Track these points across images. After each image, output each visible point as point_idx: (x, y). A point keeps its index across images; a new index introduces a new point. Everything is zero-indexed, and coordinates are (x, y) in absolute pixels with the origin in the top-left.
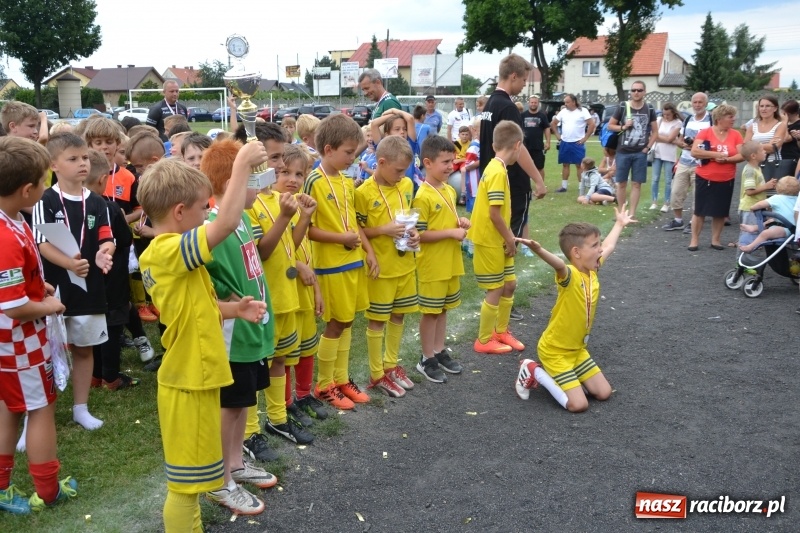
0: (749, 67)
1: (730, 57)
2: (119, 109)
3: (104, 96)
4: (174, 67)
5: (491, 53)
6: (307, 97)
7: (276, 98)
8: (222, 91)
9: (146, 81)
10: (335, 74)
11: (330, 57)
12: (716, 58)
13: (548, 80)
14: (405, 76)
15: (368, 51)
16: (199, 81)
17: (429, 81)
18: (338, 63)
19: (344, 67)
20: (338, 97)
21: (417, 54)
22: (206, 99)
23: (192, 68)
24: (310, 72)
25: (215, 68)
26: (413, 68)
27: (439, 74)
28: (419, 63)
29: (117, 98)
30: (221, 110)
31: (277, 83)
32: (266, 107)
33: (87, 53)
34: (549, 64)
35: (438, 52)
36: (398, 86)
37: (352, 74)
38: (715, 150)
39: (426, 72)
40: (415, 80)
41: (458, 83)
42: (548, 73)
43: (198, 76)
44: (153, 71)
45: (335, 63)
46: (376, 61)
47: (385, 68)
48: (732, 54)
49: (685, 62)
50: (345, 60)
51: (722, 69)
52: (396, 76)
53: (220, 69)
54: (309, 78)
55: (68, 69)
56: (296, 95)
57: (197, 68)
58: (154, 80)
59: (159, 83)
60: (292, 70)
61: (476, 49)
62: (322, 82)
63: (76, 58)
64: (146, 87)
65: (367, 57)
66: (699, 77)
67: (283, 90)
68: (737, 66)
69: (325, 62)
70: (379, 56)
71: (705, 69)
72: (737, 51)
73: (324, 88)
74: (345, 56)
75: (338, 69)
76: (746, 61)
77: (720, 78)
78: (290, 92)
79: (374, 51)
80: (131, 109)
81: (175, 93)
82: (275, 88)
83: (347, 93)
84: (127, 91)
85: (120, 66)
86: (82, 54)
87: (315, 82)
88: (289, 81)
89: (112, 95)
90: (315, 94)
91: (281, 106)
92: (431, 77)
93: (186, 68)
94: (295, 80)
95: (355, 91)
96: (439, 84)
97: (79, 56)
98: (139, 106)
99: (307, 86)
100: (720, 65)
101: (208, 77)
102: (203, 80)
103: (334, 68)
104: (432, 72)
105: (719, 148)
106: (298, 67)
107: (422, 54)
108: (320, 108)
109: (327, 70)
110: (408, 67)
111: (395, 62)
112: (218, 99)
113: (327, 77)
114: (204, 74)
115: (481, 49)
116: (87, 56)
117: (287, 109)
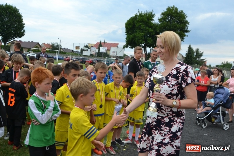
0: (199, 59)
1: (194, 56)
2: (27, 53)
3: (24, 49)
4: (44, 43)
5: (132, 49)
6: (80, 55)
7: (72, 55)
8: (57, 51)
9: (36, 46)
10: (89, 50)
11: (88, 45)
12: (191, 56)
13: (147, 57)
14: (108, 52)
15: (99, 45)
16: (51, 48)
17: (115, 54)
18: (90, 47)
19: (92, 48)
20: (89, 56)
21: (112, 47)
22: (52, 53)
23: (49, 44)
24: (82, 48)
25: (56, 45)
26: (111, 50)
27: (118, 53)
28: (113, 49)
29: (27, 50)
30: (56, 56)
31: (72, 51)
32: (69, 57)
33: (20, 37)
34: (148, 53)
35: (118, 47)
36: (106, 55)
37: (95, 51)
38: (201, 82)
39: (114, 52)
40: (111, 53)
41: (123, 56)
42: (147, 56)
43: (51, 46)
44: (38, 44)
45: (89, 47)
46: (101, 47)
47: (103, 50)
48: (195, 55)
49: (183, 56)
50: (92, 46)
51: (193, 59)
52: (106, 52)
53: (57, 45)
54: (82, 50)
55: (14, 40)
56: (78, 54)
57: (51, 44)
58: (38, 46)
59: (39, 47)
60: (77, 48)
61: (128, 47)
62: (85, 52)
63: (17, 38)
64: (36, 48)
65: (98, 46)
66: (187, 60)
67: (74, 53)
68: (196, 59)
69: (86, 46)
70: (102, 46)
71: (188, 59)
72: (196, 55)
73: (86, 53)
74: (92, 45)
75: (90, 48)
76: (198, 58)
77: (192, 61)
78: (76, 53)
79: (100, 45)
80: (31, 53)
81: (45, 50)
82: (72, 52)
83: (92, 55)
84: (30, 48)
85: (29, 41)
86: (19, 37)
87: (83, 51)
88: (76, 50)
89: (26, 49)
90: (83, 55)
91: (73, 57)
92: (115, 53)
93: (48, 44)
94: (78, 50)
95: (94, 55)
96: (117, 55)
97: (18, 37)
98: (33, 53)
99: (81, 52)
100: (192, 58)
101: (53, 47)
102: (52, 48)
103: (89, 48)
104: (116, 52)
105: (202, 82)
106: (79, 47)
107: (113, 47)
108: (84, 59)
109: (87, 48)
110: (109, 50)
111: (106, 48)
112: (56, 53)
113: (87, 50)
114: (53, 46)
115: (130, 47)
116: (20, 38)
117: (75, 58)
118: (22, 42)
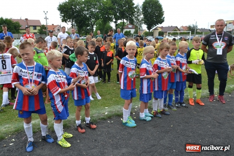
2: (167, 36)
3: (164, 33)
4: (183, 26)
9: (175, 30)
16: (188, 29)
18: (228, 24)
25: (192, 26)
33: (161, 23)
44: (177, 27)
53: (194, 26)
57: (188, 26)
58: (176, 29)
59: (178, 30)
64: (174, 31)
74: (230, 22)
82: (209, 31)
85: (169, 26)
89: (166, 33)
93: (186, 26)
95: (231, 32)
97: (159, 24)
101: (190, 28)
118: (164, 27)
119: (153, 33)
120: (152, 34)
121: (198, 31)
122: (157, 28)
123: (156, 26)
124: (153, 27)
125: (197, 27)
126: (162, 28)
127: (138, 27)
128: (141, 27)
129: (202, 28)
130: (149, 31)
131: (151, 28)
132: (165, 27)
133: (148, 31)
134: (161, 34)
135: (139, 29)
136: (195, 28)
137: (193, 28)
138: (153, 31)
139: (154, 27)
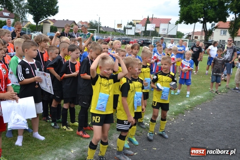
3: (58, 29)
4: (81, 21)
5: (188, 24)
6: (123, 35)
7: (113, 34)
8: (95, 30)
10: (133, 28)
11: (133, 22)
13: (207, 35)
14: (157, 30)
15: (146, 21)
16: (89, 26)
17: (165, 33)
18: (135, 24)
19: (137, 25)
20: (134, 35)
21: (162, 23)
23: (87, 22)
24: (125, 26)
25: (94, 23)
27: (169, 31)
28: (163, 26)
31: (115, 30)
32: (109, 37)
33: (54, 15)
34: (208, 30)
35: (170, 23)
36: (155, 33)
37: (140, 29)
39: (164, 30)
40: (161, 32)
41: (175, 34)
42: (207, 33)
43: (89, 25)
44: (74, 22)
45: (134, 24)
46: (148, 24)
47: (150, 27)
52: (154, 30)
53: (96, 23)
54: (125, 28)
55: (47, 19)
56: (120, 34)
57: (89, 22)
60: (119, 25)
61: (183, 23)
63: (50, 16)
65: (145, 23)
67: (116, 32)
69: (131, 24)
70: (149, 23)
73: (129, 32)
74: (138, 22)
75: (135, 26)
78: (118, 33)
79: (148, 21)
82: (113, 31)
83: (137, 34)
85: (64, 20)
86: (52, 15)
87: (127, 30)
88: (118, 29)
89: (60, 29)
90: (126, 34)
91: (115, 37)
92: (166, 31)
93: (85, 22)
94: (120, 29)
95: (140, 34)
96: (169, 34)
97: (51, 15)
99: (124, 31)
101: (92, 25)
103: (133, 26)
104: (167, 30)
106: (121, 24)
107: (164, 23)
108: (127, 39)
109: (131, 26)
110: (159, 27)
111: (154, 25)
112: (94, 33)
113: (131, 28)
114: (91, 24)
115: (184, 23)
116: (53, 16)
117: (116, 38)
118: (56, 21)
119: (43, 28)
120: (41, 29)
121: (101, 29)
122: (48, 21)
123: (46, 17)
124: (42, 19)
125: (101, 24)
126: (54, 21)
127: (19, 18)
128: (24, 17)
129: (105, 26)
130: (37, 24)
131: (40, 21)
132: (59, 21)
133: (35, 24)
134: (53, 29)
135: (22, 19)
136: (98, 25)
137: (96, 25)
138: (43, 25)
139: (44, 18)
